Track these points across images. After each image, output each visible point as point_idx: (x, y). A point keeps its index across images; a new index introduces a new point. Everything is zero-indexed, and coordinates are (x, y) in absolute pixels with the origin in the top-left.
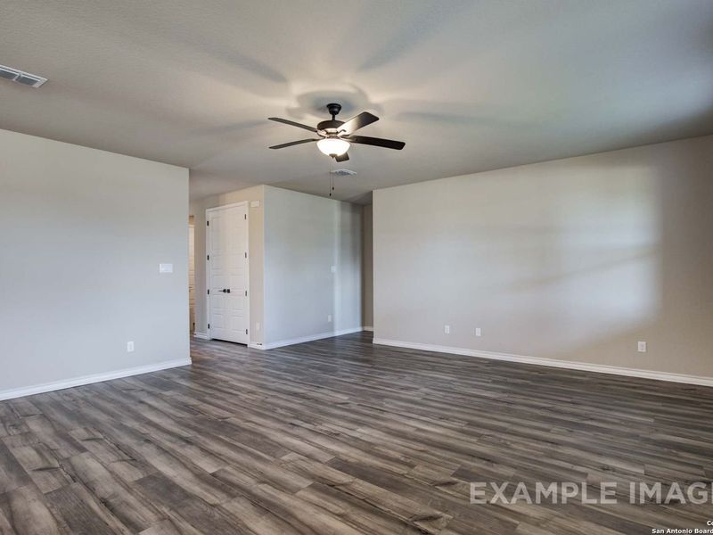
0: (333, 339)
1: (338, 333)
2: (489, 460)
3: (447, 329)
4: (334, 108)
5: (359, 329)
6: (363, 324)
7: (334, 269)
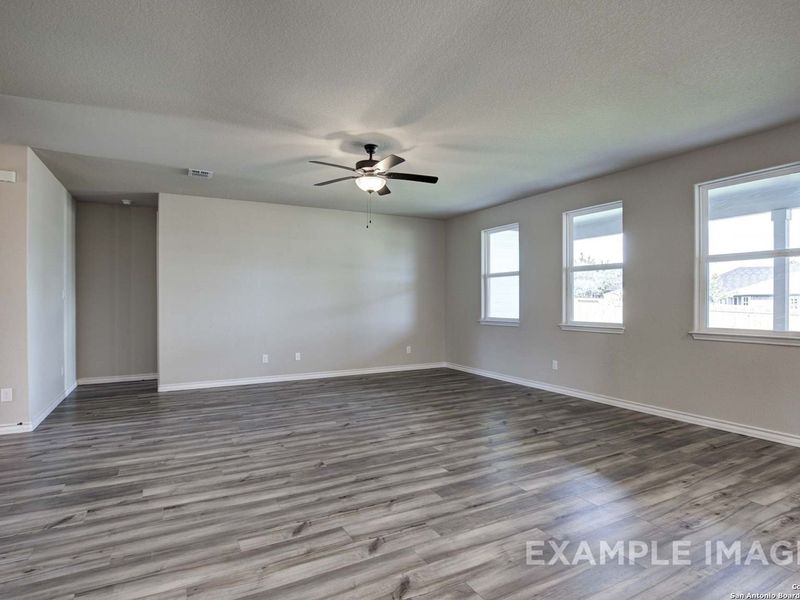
1: (67, 393)
3: (266, 358)
4: (370, 148)
6: (78, 376)
7: (64, 294)
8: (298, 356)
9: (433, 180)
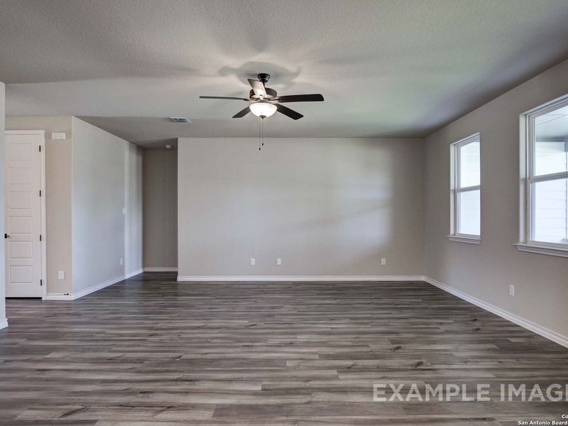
0: (124, 282)
1: (128, 276)
2: (191, 381)
3: (253, 261)
5: (141, 271)
6: (144, 265)
7: (125, 211)
8: (279, 261)
9: (318, 98)
